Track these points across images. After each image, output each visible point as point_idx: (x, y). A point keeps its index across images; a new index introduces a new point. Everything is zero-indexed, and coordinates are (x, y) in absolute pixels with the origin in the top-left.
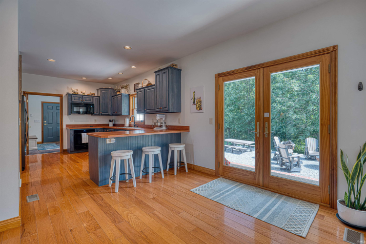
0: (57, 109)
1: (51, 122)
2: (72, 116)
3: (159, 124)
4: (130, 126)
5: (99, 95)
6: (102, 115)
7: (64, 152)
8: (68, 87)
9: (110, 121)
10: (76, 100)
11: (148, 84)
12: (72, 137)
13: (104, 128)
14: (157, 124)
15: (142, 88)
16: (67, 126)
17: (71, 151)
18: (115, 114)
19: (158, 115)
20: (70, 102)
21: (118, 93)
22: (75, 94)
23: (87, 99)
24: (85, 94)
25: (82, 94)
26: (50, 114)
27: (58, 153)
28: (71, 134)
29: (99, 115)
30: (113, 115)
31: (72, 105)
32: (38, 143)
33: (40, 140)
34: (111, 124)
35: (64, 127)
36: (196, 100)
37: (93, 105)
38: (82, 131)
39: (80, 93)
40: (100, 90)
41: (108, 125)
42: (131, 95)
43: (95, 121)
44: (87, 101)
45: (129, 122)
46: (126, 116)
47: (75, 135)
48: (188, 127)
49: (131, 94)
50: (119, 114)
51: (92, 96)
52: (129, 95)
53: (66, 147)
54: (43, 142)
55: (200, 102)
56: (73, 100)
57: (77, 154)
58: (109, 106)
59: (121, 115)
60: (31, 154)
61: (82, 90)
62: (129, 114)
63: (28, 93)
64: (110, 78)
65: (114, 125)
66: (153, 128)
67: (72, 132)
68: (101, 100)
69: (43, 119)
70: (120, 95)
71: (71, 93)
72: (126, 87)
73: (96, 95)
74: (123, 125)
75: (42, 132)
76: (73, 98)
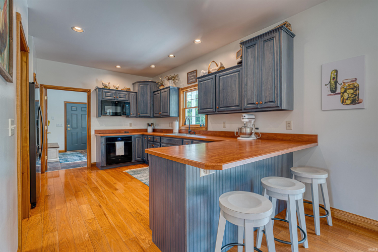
0: (82, 111)
1: (76, 127)
2: (103, 118)
3: (248, 130)
4: (180, 132)
5: (136, 90)
6: (140, 117)
7: (93, 167)
8: (97, 80)
9: (149, 125)
10: (108, 97)
11: (220, 67)
12: (104, 147)
13: (143, 135)
14: (244, 131)
15: (210, 74)
16: (97, 132)
17: (102, 167)
18: (157, 115)
19: (246, 116)
20: (101, 99)
21: (162, 87)
22: (106, 89)
23: (122, 96)
24: (119, 89)
25: (115, 89)
26: (74, 117)
27: (85, 168)
28: (102, 143)
29: (136, 117)
30: (154, 117)
31: (103, 103)
32: (60, 152)
33: (62, 148)
34: (150, 130)
35: (93, 133)
36: (339, 87)
37: (129, 103)
38: (116, 139)
39: (112, 88)
40: (137, 84)
41: (146, 130)
42: (182, 89)
43: (131, 125)
44: (122, 98)
45: (179, 127)
46: (174, 118)
47: (107, 144)
48: (316, 136)
49: (182, 87)
50: (165, 115)
51: (128, 91)
52: (179, 88)
53: (94, 160)
54: (66, 151)
55: (356, 88)
56: (104, 97)
57: (109, 171)
58: (149, 105)
59: (168, 116)
60: (50, 169)
61: (115, 83)
62: (179, 115)
63: (47, 87)
64: (153, 66)
65: (154, 130)
66: (236, 137)
67: (103, 140)
68: (140, 98)
69: (67, 122)
70: (168, 89)
71: (102, 87)
72: (173, 78)
73: (132, 90)
74: (171, 131)
75: (66, 138)
76: (104, 94)
